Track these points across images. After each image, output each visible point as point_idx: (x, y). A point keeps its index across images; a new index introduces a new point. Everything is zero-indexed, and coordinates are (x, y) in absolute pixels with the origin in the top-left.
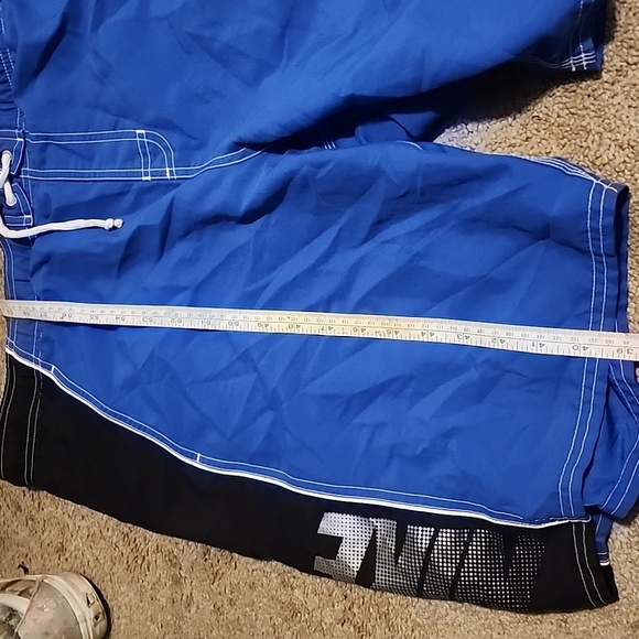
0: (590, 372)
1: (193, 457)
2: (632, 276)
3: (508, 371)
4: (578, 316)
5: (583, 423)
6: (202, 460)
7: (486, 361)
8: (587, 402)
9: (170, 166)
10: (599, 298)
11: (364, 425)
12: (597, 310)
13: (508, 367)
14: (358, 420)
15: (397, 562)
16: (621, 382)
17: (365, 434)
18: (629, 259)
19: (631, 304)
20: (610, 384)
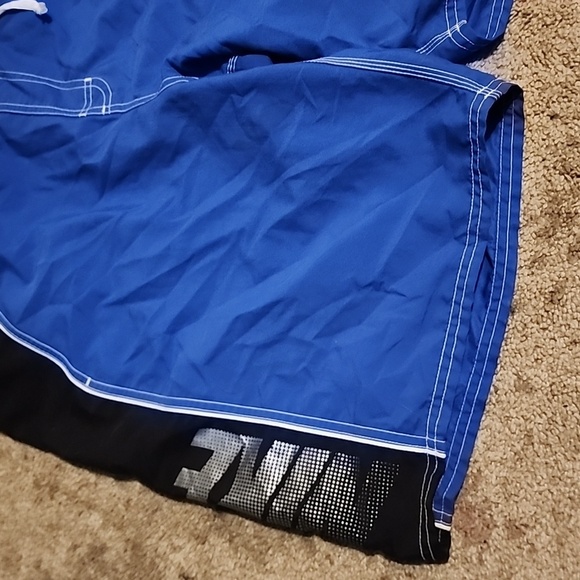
1: (83, 381)
6: (92, 385)
9: (107, 104)
11: (246, 346)
12: (473, 232)
14: (240, 341)
15: (254, 476)
17: (246, 354)
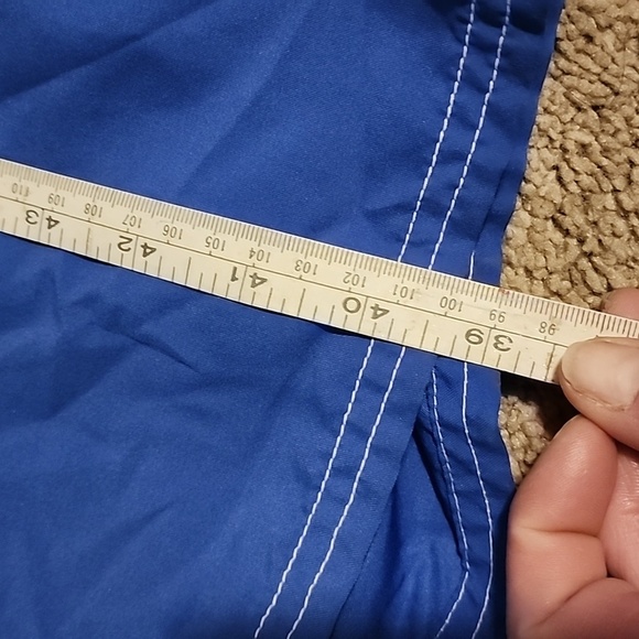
0: (374, 386)
2: (543, 132)
3: (146, 342)
4: (375, 216)
5: (321, 529)
7: (89, 301)
8: (345, 472)
10: (451, 170)
12: (434, 208)
13: (147, 328)
16: (452, 428)
18: (548, 81)
19: (521, 216)
20: (420, 432)
